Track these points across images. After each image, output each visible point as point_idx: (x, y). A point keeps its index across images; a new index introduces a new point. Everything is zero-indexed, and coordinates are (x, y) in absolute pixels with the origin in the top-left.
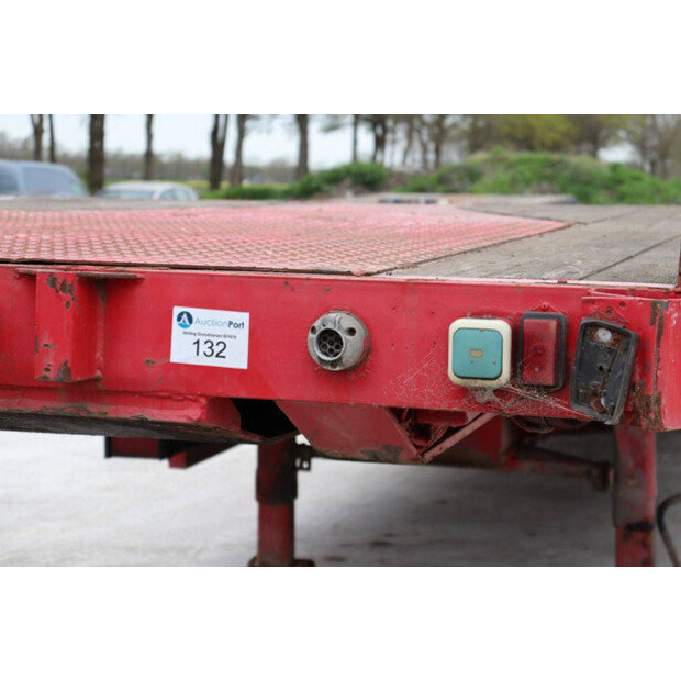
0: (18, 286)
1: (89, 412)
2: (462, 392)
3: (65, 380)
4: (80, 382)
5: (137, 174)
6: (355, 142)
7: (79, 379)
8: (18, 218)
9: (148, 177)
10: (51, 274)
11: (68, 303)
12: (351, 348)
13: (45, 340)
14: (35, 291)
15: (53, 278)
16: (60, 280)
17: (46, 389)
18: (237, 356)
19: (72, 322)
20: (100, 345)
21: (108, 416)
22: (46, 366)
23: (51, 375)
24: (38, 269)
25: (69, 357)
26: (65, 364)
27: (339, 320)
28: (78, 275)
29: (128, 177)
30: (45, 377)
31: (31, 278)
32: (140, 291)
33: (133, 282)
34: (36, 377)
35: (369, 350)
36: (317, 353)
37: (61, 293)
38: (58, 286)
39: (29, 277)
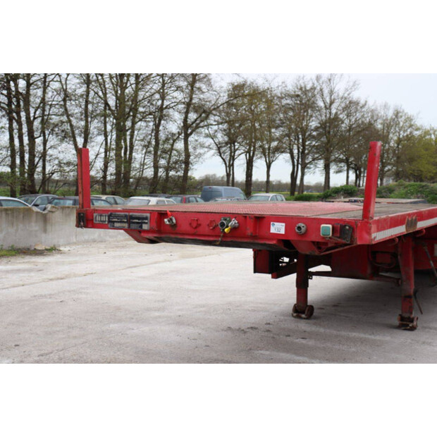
0: (243, 218)
1: (255, 242)
2: (323, 238)
3: (251, 235)
6: (348, 177)
7: (254, 235)
9: (267, 191)
10: (249, 216)
12: (303, 230)
13: (248, 228)
14: (246, 219)
18: (283, 232)
20: (258, 229)
23: (249, 234)
24: (247, 215)
26: (251, 232)
27: (301, 225)
28: (254, 216)
29: (260, 191)
31: (246, 217)
32: (265, 219)
33: (264, 217)
35: (307, 230)
36: (297, 231)
37: (251, 220)
38: (251, 218)
39: (245, 216)
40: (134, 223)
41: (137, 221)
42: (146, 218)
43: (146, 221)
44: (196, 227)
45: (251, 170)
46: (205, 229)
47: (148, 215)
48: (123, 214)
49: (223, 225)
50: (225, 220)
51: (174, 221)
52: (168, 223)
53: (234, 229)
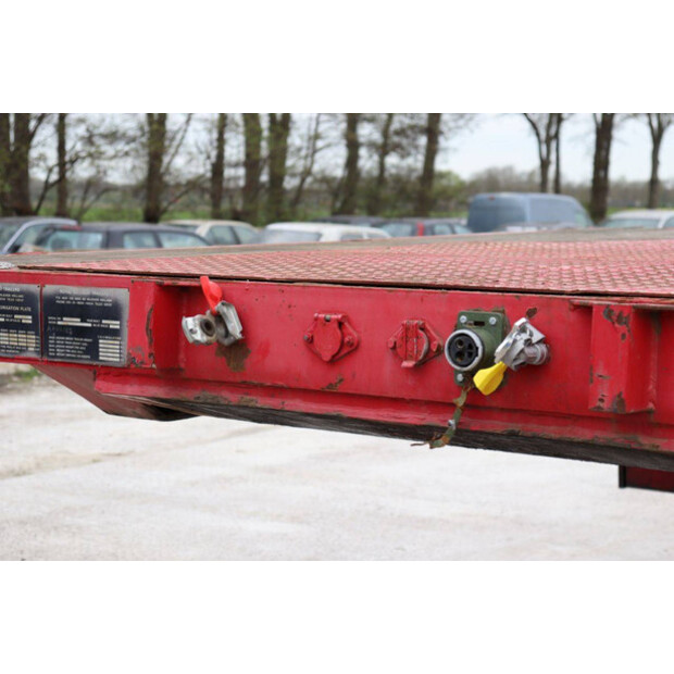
0: (572, 317)
1: (641, 445)
3: (619, 412)
4: (633, 414)
5: (638, 203)
7: (632, 411)
8: (551, 250)
10: (608, 306)
11: (624, 335)
13: (600, 371)
14: (590, 322)
15: (609, 310)
16: (616, 312)
17: (598, 419)
19: (627, 354)
20: (653, 377)
21: (659, 449)
22: (600, 397)
23: (605, 406)
24: (594, 301)
25: (623, 389)
26: (619, 396)
28: (634, 307)
30: (599, 407)
31: (588, 309)
34: (590, 407)
37: (617, 325)
38: (615, 318)
39: (583, 309)
40: (63, 331)
41: (76, 322)
42: (113, 312)
43: (114, 325)
44: (334, 361)
45: (608, 150)
46: (380, 370)
47: (122, 295)
48: (16, 287)
49: (464, 350)
50: (479, 324)
51: (235, 327)
52: (199, 336)
53: (523, 374)
